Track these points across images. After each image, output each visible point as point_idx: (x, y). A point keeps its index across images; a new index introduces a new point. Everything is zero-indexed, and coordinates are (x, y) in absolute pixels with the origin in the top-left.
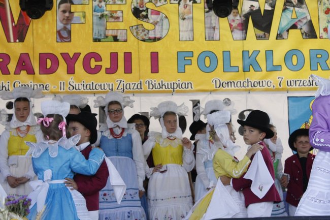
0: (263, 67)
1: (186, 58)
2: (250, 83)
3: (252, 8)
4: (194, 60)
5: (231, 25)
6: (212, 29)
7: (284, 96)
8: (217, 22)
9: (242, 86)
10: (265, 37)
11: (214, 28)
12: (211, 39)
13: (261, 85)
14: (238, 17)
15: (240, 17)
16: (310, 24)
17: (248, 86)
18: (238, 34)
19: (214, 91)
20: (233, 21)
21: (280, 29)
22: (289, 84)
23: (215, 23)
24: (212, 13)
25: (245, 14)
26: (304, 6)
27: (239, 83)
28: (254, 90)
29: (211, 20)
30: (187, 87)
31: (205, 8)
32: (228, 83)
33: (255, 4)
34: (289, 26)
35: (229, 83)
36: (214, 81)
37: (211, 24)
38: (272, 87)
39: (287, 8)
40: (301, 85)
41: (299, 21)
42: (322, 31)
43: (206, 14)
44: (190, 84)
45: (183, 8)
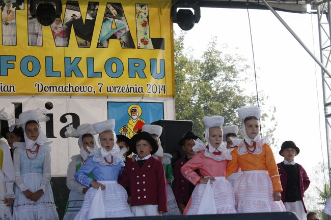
0: (85, 73)
1: (8, 62)
2: (71, 88)
3: (74, 17)
4: (17, 64)
5: (53, 32)
6: (35, 36)
7: (104, 101)
8: (40, 28)
9: (64, 90)
10: (86, 45)
11: (37, 34)
12: (34, 44)
13: (82, 90)
14: (61, 25)
15: (63, 25)
16: (129, 34)
17: (70, 91)
18: (60, 41)
19: (36, 94)
20: (56, 28)
21: (101, 38)
22: (109, 90)
23: (38, 30)
24: (35, 20)
25: (67, 23)
26: (123, 18)
27: (61, 88)
28: (76, 95)
29: (34, 27)
30: (9, 90)
31: (28, 15)
32: (50, 87)
33: (77, 14)
34: (109, 36)
35: (52, 88)
36: (37, 85)
37: (34, 30)
38: (93, 92)
39: (108, 19)
40: (120, 91)
41: (119, 31)
42: (139, 42)
43: (30, 21)
44: (12, 88)
45: (7, 14)
